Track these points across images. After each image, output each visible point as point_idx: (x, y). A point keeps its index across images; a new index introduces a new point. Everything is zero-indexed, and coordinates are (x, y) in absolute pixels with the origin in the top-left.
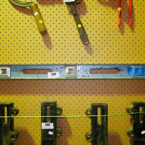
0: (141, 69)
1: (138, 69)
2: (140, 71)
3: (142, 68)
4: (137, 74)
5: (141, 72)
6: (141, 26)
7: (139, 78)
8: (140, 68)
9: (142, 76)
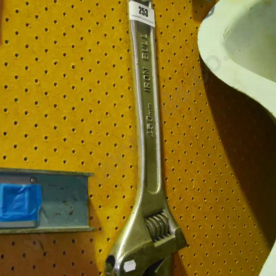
0: (26, 194)
1: (15, 191)
2: (23, 200)
3: (29, 189)
4: (10, 214)
5: (26, 207)
6: (27, 25)
7: (19, 231)
8: (24, 186)
9: (30, 223)
